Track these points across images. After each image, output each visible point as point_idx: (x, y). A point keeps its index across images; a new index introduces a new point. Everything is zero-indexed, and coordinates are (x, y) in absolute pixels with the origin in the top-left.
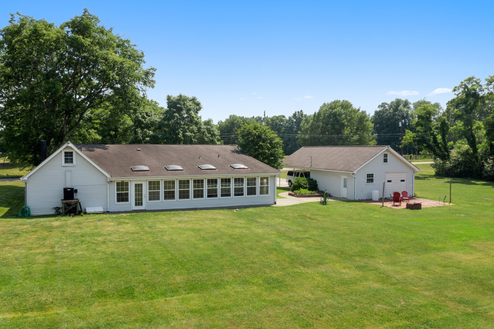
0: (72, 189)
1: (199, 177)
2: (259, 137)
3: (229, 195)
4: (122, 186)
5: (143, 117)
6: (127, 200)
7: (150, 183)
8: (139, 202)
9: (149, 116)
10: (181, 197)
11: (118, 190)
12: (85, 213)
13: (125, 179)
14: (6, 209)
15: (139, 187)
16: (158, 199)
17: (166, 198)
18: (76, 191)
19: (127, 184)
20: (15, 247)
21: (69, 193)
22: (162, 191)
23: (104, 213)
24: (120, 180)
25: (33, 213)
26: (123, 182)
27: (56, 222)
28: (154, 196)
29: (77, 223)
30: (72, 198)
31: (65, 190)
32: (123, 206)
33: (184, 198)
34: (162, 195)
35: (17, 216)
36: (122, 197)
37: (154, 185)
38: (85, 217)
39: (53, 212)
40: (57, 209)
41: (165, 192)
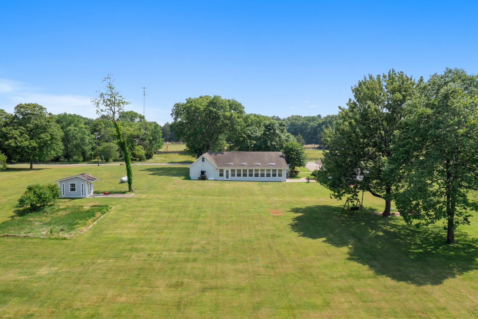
0: (204, 171)
1: (251, 168)
2: (291, 149)
3: (264, 176)
4: (222, 171)
5: (252, 133)
6: (223, 176)
7: (232, 170)
8: (227, 177)
9: (255, 132)
10: (243, 176)
11: (220, 172)
12: (208, 180)
13: (222, 168)
14: (184, 177)
15: (227, 171)
16: (235, 176)
17: (238, 176)
18: (205, 172)
19: (223, 170)
20: (184, 186)
21: (203, 173)
22: (236, 173)
23: (214, 180)
24: (220, 168)
25: (191, 179)
26: (221, 169)
27: (197, 182)
28: (233, 175)
29: (203, 182)
30: (204, 174)
31: (201, 171)
32: (221, 178)
33: (245, 176)
34: (236, 175)
35: (187, 179)
36: (221, 175)
37: (233, 171)
38: (208, 181)
39: (198, 179)
40: (199, 178)
41: (237, 174)
